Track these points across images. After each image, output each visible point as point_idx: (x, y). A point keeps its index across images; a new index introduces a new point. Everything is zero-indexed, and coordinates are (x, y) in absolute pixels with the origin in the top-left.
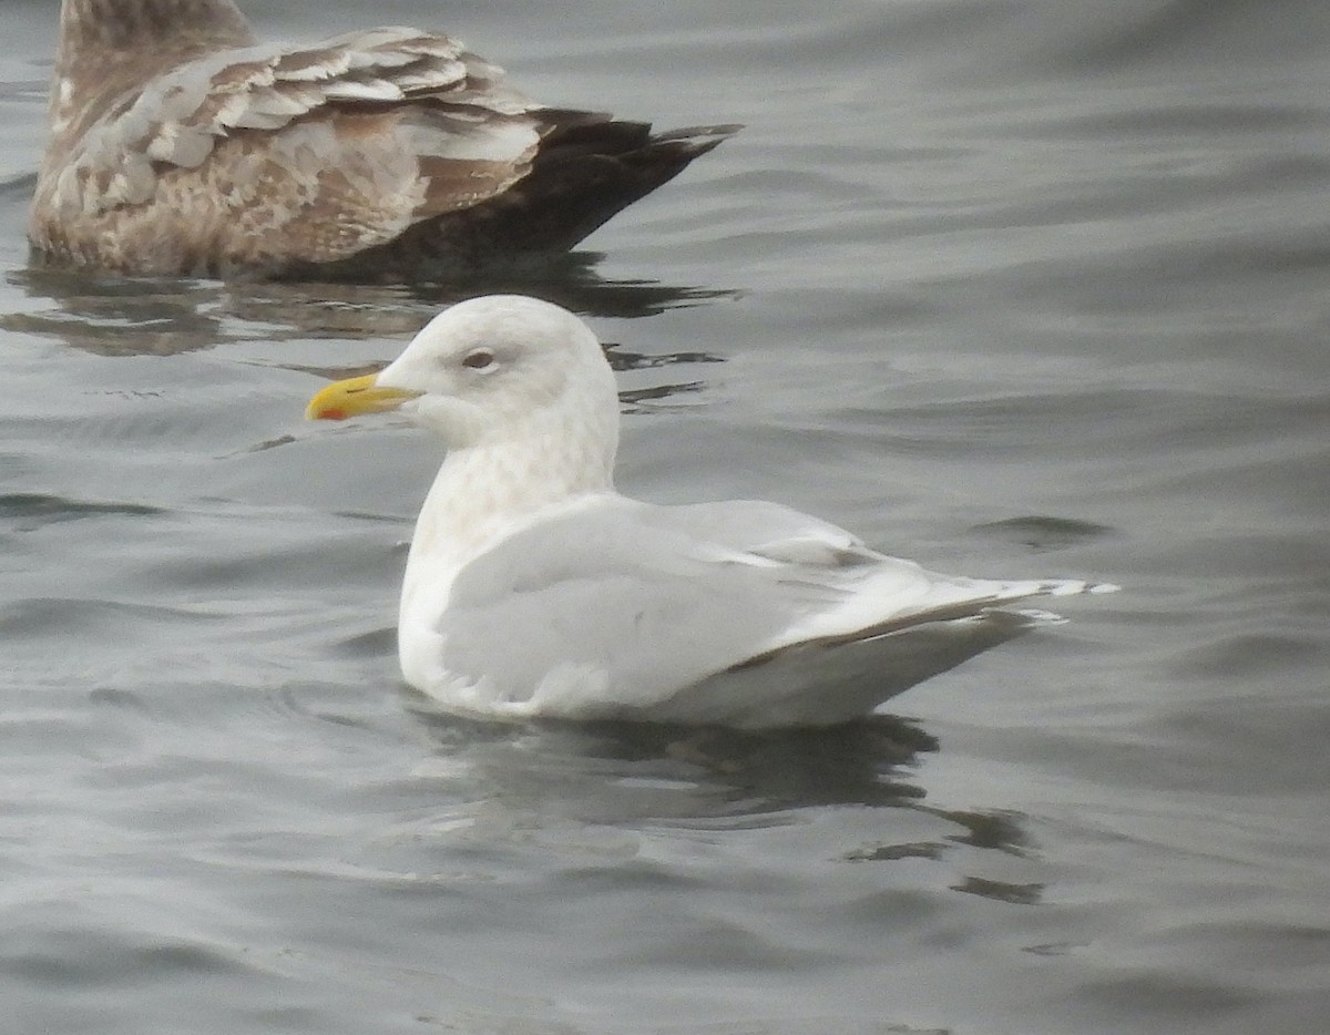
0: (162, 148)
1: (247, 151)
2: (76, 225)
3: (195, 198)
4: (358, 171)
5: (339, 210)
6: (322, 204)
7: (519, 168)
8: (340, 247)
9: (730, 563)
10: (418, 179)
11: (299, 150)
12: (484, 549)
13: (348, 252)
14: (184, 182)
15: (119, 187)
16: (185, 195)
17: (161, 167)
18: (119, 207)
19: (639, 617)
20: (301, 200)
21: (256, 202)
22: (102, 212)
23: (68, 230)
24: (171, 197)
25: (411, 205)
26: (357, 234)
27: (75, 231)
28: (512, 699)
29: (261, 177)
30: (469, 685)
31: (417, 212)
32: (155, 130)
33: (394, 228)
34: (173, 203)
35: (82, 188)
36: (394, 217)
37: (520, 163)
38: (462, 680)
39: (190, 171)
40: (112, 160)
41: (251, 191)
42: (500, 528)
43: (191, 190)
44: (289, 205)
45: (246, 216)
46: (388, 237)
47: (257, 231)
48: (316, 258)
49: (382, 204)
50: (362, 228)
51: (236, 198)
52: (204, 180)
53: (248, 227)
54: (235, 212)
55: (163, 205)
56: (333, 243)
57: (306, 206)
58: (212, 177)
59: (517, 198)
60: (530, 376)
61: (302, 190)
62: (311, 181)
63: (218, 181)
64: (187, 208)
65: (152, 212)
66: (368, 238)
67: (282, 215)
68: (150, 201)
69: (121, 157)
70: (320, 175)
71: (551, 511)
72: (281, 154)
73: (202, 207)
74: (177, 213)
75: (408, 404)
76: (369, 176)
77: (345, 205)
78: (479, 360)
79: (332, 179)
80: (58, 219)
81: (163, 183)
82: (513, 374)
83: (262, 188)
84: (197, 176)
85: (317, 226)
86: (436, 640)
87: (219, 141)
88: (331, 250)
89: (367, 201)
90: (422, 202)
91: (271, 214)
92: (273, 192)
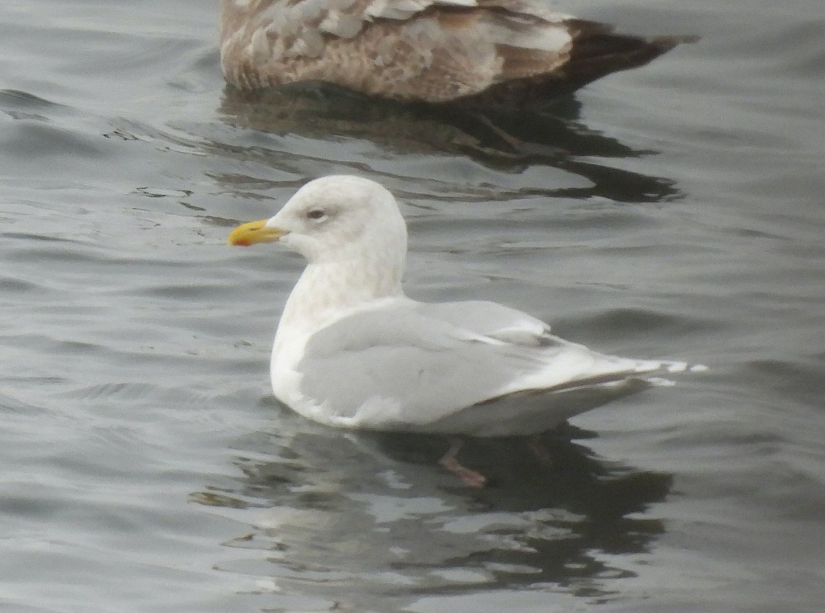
0: (329, 25)
1: (386, 34)
2: (265, 67)
3: (351, 59)
4: (458, 50)
5: (446, 73)
6: (435, 68)
7: (561, 56)
8: (446, 94)
9: (475, 341)
10: (496, 58)
11: (420, 36)
12: (324, 326)
13: (451, 97)
14: (343, 48)
15: (300, 46)
16: (344, 56)
17: (328, 37)
18: (299, 58)
19: (421, 372)
20: (422, 66)
21: (392, 65)
22: (285, 60)
23: (259, 68)
24: (335, 57)
25: (492, 73)
26: (457, 87)
27: (265, 70)
28: (343, 415)
29: (397, 51)
30: (315, 405)
31: (495, 78)
32: (324, 15)
33: (481, 86)
34: (336, 60)
35: (271, 45)
36: (481, 79)
37: (561, 53)
38: (312, 401)
39: (348, 41)
40: (294, 31)
41: (389, 58)
42: (334, 315)
43: (348, 54)
44: (415, 68)
45: (386, 72)
46: (477, 91)
47: (392, 81)
48: (430, 100)
49: (474, 72)
50: (459, 84)
51: (379, 61)
52: (357, 48)
53: (387, 79)
54: (378, 70)
55: (329, 61)
56: (443, 91)
57: (425, 70)
58: (362, 47)
59: (561, 75)
60: (344, 224)
61: (422, 59)
62: (428, 54)
63: (366, 50)
64: (345, 64)
65: (321, 64)
66: (464, 90)
67: (408, 73)
68: (319, 57)
69: (300, 28)
70: (433, 51)
71: (365, 307)
72: (408, 37)
73: (356, 64)
74: (339, 66)
75: (282, 238)
76: (465, 54)
77: (451, 71)
78: (316, 214)
79: (440, 53)
80: (251, 61)
81: (329, 48)
82: (335, 223)
83: (396, 57)
84: (352, 45)
85: (431, 81)
86: (297, 376)
87: (367, 25)
88: (440, 95)
89: (463, 69)
90: (500, 72)
91: (401, 72)
92: (403, 60)
